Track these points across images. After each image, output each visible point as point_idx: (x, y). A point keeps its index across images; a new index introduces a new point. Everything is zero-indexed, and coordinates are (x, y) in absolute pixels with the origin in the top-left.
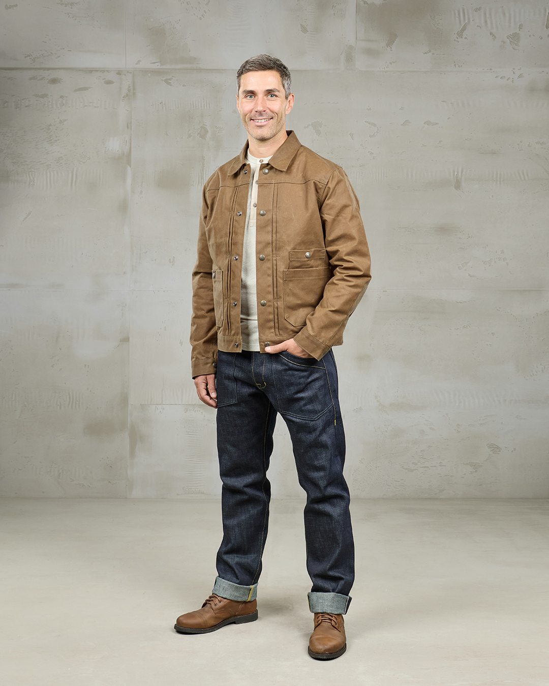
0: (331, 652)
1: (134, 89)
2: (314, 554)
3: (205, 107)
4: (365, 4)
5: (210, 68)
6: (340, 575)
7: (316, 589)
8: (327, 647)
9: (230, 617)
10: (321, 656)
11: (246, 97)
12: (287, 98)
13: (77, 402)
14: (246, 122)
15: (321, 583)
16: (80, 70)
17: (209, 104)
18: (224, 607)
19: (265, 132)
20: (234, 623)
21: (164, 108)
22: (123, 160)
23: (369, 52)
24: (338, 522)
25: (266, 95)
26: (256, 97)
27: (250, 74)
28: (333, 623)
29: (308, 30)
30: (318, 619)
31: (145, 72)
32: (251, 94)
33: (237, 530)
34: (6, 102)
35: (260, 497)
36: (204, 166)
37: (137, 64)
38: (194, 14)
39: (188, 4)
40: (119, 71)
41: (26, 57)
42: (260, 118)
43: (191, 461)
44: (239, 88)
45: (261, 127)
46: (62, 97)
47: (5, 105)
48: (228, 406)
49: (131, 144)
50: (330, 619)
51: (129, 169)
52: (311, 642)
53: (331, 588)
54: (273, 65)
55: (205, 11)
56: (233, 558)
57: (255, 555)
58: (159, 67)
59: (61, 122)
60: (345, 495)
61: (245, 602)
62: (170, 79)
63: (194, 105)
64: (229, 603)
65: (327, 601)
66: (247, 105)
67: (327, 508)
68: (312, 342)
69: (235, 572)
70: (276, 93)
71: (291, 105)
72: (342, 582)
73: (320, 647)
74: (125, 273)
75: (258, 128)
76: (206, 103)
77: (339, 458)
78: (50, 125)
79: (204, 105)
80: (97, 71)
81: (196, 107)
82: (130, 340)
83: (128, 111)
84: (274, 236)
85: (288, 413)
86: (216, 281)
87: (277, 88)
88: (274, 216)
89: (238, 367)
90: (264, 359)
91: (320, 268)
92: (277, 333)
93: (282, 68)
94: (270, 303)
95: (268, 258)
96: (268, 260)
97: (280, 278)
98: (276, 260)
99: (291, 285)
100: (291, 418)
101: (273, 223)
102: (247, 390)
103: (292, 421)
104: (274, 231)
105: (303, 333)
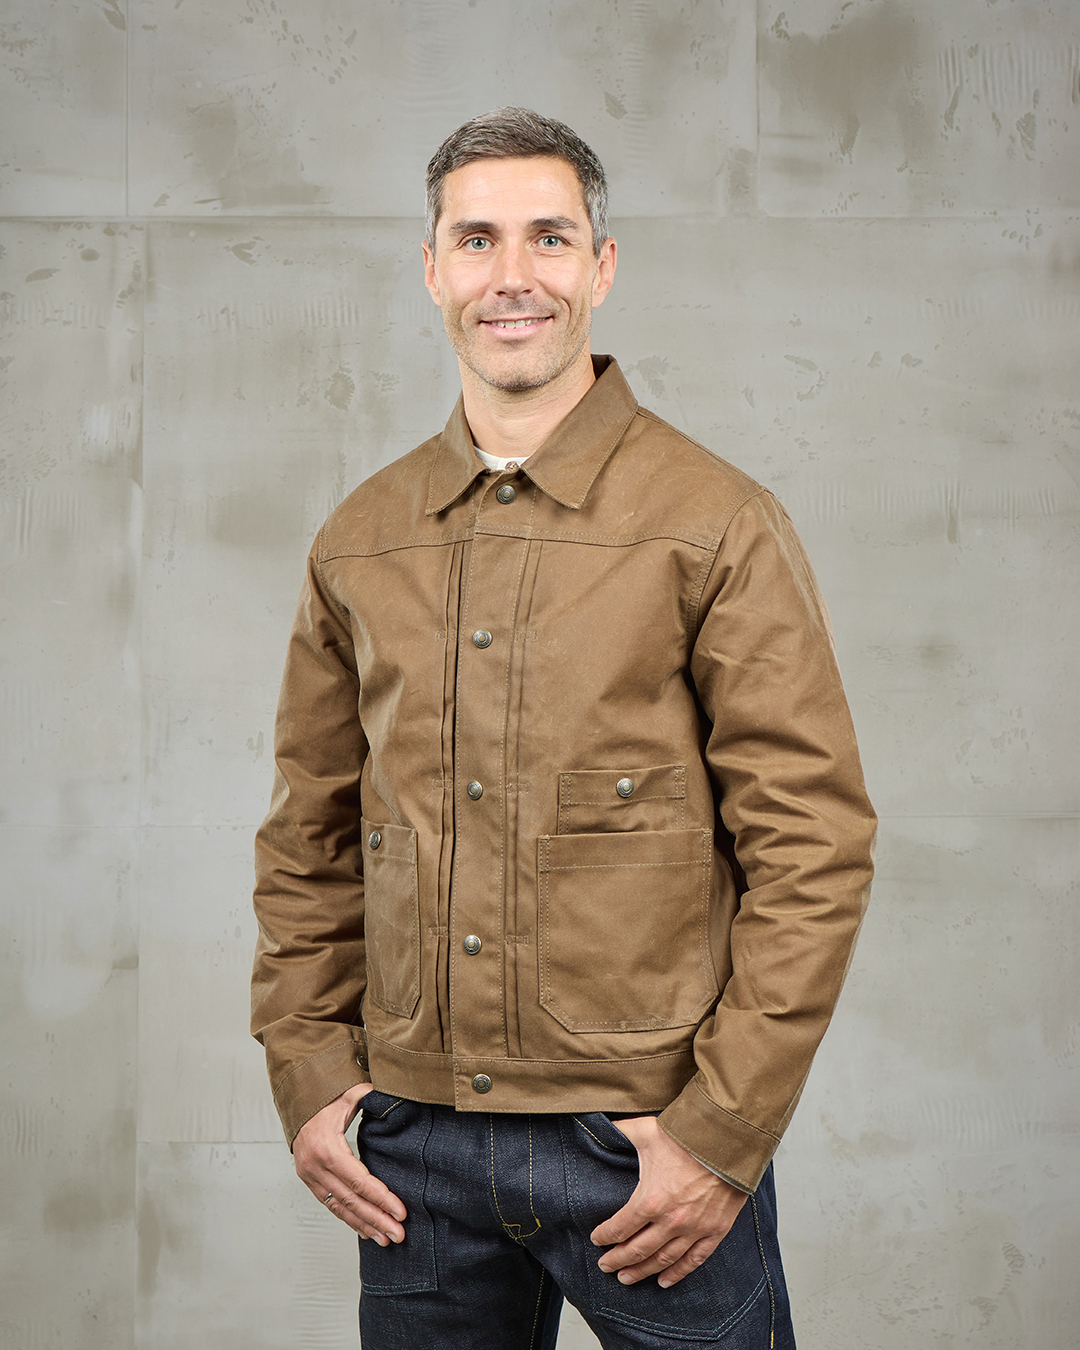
1: (150, 274)
3: (346, 322)
4: (780, 36)
5: (359, 214)
11: (462, 244)
12: (596, 252)
14: (461, 330)
17: (357, 312)
19: (528, 363)
21: (233, 323)
22: (123, 467)
23: (795, 168)
25: (531, 238)
26: (499, 247)
29: (626, 109)
31: (181, 227)
32: (482, 233)
36: (343, 484)
37: (157, 205)
38: (315, 69)
39: (297, 42)
40: (109, 223)
42: (515, 315)
43: (311, 1299)
44: (438, 217)
45: (513, 343)
48: (407, 1296)
49: (141, 423)
51: (137, 492)
54: (551, 139)
55: (343, 61)
58: (217, 213)
62: (248, 246)
63: (316, 314)
66: (465, 273)
68: (728, 1131)
70: (566, 233)
71: (606, 276)
74: (125, 778)
75: (508, 347)
76: (349, 309)
79: (343, 315)
80: (68, 224)
81: (321, 320)
82: (140, 964)
83: (133, 332)
84: (513, 718)
85: (620, 1316)
86: (382, 860)
87: (570, 217)
88: (517, 652)
89: (437, 1171)
90: (529, 1141)
91: (670, 830)
92: (514, 1047)
93: (582, 150)
94: (493, 948)
95: (493, 791)
96: (493, 799)
97: (528, 863)
98: (516, 800)
99: (566, 889)
100: (633, 1332)
101: (511, 674)
102: (470, 1250)
103: (635, 1342)
104: (515, 703)
105: (690, 1104)
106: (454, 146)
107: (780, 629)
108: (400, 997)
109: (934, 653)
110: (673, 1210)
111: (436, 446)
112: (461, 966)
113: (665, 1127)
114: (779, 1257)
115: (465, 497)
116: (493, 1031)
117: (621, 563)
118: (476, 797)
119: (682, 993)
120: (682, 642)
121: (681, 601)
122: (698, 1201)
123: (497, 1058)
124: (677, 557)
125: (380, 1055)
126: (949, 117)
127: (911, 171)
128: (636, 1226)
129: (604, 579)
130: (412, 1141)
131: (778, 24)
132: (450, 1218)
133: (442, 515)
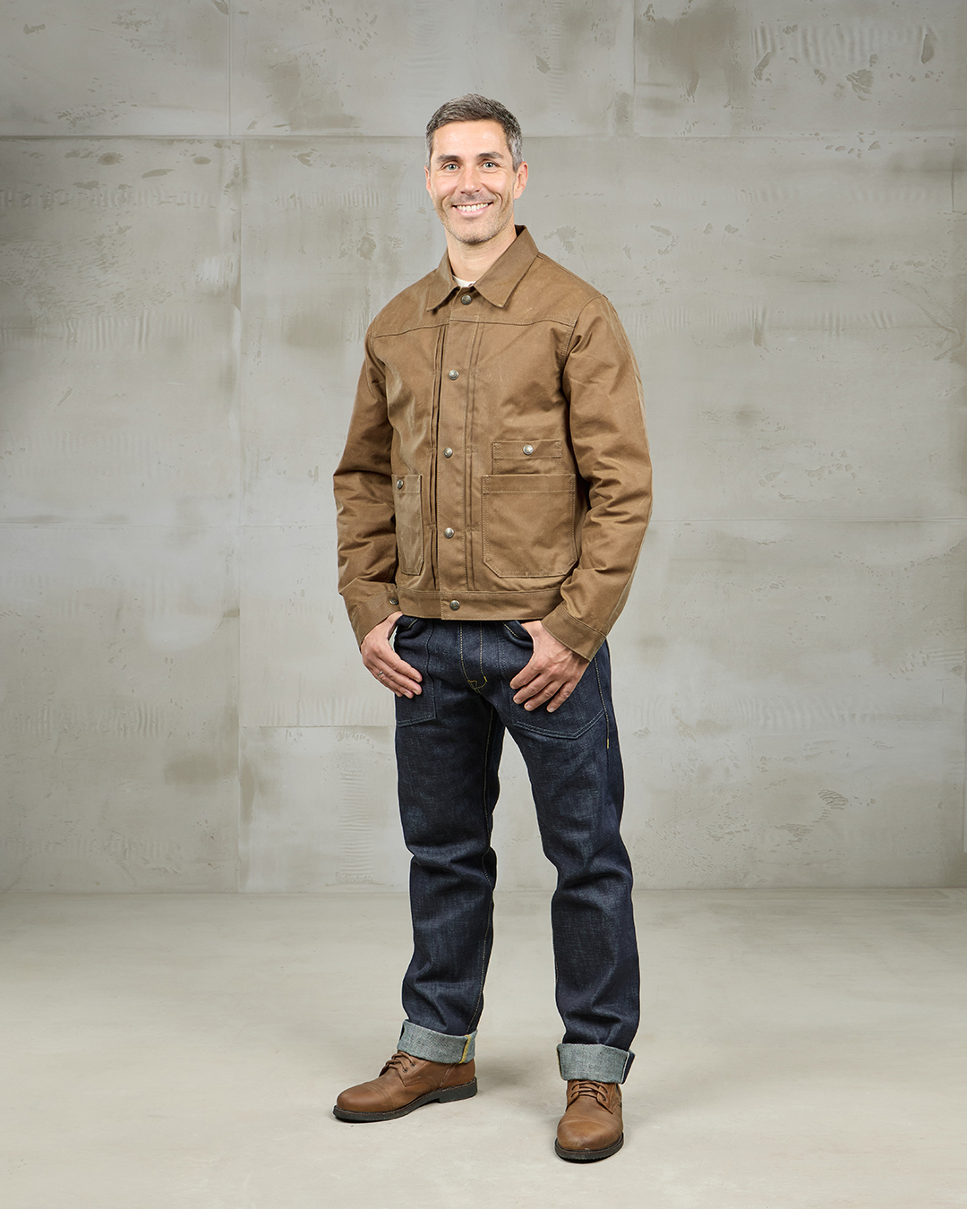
0: (594, 1148)
1: (245, 173)
2: (569, 976)
3: (371, 205)
4: (649, 20)
5: (379, 135)
6: (613, 1014)
7: (570, 1038)
8: (588, 1139)
9: (431, 1091)
10: (577, 1155)
11: (443, 168)
12: (515, 169)
13: (154, 725)
14: (443, 210)
15: (581, 1028)
16: (152, 140)
17: (377, 198)
18: (421, 1073)
19: (480, 230)
20: (437, 1101)
21: (298, 204)
22: (227, 297)
23: (657, 105)
24: (613, 920)
25: (478, 164)
26: (462, 168)
27: (450, 127)
28: (600, 1098)
29: (550, 66)
30: (574, 1091)
31: (264, 142)
32: (453, 162)
33: (439, 938)
34: (28, 196)
35: (480, 879)
36: (370, 309)
37: (249, 128)
38: (350, 40)
39: (339, 23)
40: (219, 140)
41: (60, 117)
42: (471, 203)
43: (350, 825)
44: (431, 153)
45: (471, 219)
46: (122, 187)
47: (27, 202)
48: (420, 724)
49: (240, 269)
50: (594, 1091)
51: (237, 313)
52: (560, 1130)
53: (598, 1037)
54: (490, 111)
55: (369, 35)
56: (433, 987)
57: (473, 982)
58: (288, 133)
59: (121, 231)
60: (625, 872)
61: (456, 1065)
62: (308, 155)
63: (351, 199)
64: (427, 1066)
65: (592, 1059)
66: (444, 182)
67: (592, 895)
68: (576, 629)
69: (438, 1012)
70: (497, 160)
71: (522, 182)
72: (617, 1027)
73: (575, 1140)
74: (230, 496)
75: (468, 222)
76: (372, 195)
77: (613, 807)
78: (103, 236)
79: (368, 199)
80: (182, 140)
81: (354, 202)
82: (241, 614)
83: (234, 210)
84: (470, 415)
85: (526, 726)
86: (404, 494)
87: (500, 152)
88: (471, 381)
89: (434, 654)
90: (481, 636)
91: (553, 474)
92: (471, 586)
93: (507, 116)
94: (459, 534)
95: (458, 453)
96: (458, 457)
97: (477, 489)
98: (471, 457)
99: (497, 503)
100: (533, 734)
101: (467, 392)
102: (452, 697)
103: (534, 740)
104: (470, 407)
105: (558, 615)
106: (439, 116)
107: (606, 366)
108: (414, 565)
109: (745, 416)
110: (550, 666)
111: (433, 275)
112: (443, 544)
113: (546, 626)
114: (611, 701)
115: (447, 302)
116: (460, 577)
117: (524, 333)
118: (448, 457)
119: (559, 558)
120: (558, 375)
121: (557, 353)
122: (563, 662)
123: (462, 591)
124: (554, 331)
125: (404, 596)
126: (758, 74)
127: (733, 108)
128: (532, 675)
129: (514, 341)
130: (422, 640)
131: (647, 12)
132: (442, 680)
133: (435, 311)
